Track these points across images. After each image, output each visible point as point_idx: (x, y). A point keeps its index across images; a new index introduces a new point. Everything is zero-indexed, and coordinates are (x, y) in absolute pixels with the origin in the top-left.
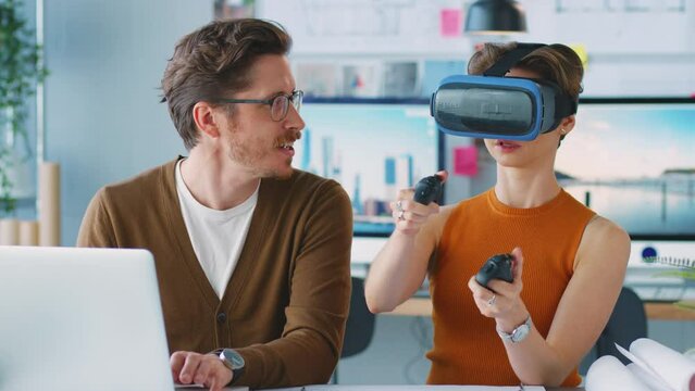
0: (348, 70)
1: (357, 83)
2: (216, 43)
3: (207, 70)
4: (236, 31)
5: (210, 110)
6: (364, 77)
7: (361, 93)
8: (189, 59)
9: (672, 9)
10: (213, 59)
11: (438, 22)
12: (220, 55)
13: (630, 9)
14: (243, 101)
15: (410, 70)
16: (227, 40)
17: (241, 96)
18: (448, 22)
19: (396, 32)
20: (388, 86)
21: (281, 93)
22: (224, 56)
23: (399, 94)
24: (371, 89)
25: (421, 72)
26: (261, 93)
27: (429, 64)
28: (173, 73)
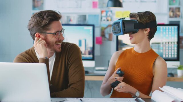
0: (68, 17)
1: (70, 20)
2: (41, 18)
3: (39, 25)
4: (46, 15)
5: (39, 35)
6: (72, 19)
7: (71, 23)
8: (34, 22)
9: (153, 2)
10: (41, 23)
11: (92, 5)
12: (43, 22)
13: (142, 2)
14: (48, 33)
15: (84, 17)
16: (44, 17)
17: (48, 32)
18: (95, 5)
19: (81, 7)
20: (79, 21)
21: (58, 31)
22: (44, 22)
23: (81, 23)
24: (74, 22)
25: (87, 17)
26: (53, 31)
27: (89, 16)
28: (30, 24)
